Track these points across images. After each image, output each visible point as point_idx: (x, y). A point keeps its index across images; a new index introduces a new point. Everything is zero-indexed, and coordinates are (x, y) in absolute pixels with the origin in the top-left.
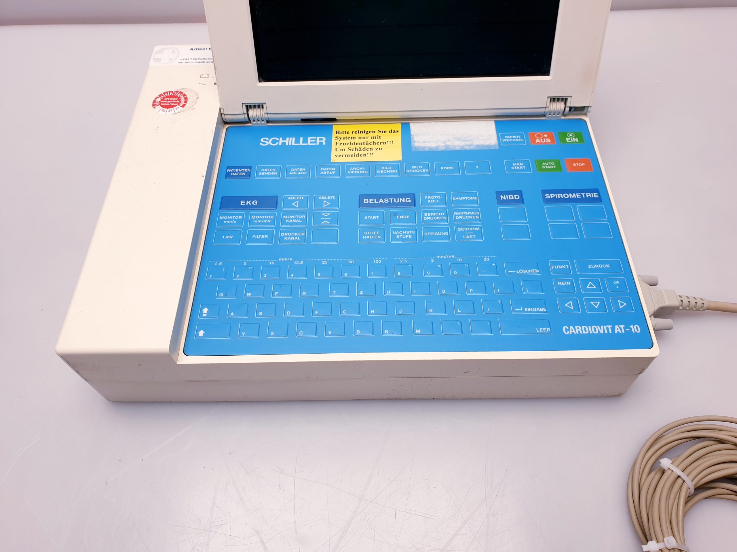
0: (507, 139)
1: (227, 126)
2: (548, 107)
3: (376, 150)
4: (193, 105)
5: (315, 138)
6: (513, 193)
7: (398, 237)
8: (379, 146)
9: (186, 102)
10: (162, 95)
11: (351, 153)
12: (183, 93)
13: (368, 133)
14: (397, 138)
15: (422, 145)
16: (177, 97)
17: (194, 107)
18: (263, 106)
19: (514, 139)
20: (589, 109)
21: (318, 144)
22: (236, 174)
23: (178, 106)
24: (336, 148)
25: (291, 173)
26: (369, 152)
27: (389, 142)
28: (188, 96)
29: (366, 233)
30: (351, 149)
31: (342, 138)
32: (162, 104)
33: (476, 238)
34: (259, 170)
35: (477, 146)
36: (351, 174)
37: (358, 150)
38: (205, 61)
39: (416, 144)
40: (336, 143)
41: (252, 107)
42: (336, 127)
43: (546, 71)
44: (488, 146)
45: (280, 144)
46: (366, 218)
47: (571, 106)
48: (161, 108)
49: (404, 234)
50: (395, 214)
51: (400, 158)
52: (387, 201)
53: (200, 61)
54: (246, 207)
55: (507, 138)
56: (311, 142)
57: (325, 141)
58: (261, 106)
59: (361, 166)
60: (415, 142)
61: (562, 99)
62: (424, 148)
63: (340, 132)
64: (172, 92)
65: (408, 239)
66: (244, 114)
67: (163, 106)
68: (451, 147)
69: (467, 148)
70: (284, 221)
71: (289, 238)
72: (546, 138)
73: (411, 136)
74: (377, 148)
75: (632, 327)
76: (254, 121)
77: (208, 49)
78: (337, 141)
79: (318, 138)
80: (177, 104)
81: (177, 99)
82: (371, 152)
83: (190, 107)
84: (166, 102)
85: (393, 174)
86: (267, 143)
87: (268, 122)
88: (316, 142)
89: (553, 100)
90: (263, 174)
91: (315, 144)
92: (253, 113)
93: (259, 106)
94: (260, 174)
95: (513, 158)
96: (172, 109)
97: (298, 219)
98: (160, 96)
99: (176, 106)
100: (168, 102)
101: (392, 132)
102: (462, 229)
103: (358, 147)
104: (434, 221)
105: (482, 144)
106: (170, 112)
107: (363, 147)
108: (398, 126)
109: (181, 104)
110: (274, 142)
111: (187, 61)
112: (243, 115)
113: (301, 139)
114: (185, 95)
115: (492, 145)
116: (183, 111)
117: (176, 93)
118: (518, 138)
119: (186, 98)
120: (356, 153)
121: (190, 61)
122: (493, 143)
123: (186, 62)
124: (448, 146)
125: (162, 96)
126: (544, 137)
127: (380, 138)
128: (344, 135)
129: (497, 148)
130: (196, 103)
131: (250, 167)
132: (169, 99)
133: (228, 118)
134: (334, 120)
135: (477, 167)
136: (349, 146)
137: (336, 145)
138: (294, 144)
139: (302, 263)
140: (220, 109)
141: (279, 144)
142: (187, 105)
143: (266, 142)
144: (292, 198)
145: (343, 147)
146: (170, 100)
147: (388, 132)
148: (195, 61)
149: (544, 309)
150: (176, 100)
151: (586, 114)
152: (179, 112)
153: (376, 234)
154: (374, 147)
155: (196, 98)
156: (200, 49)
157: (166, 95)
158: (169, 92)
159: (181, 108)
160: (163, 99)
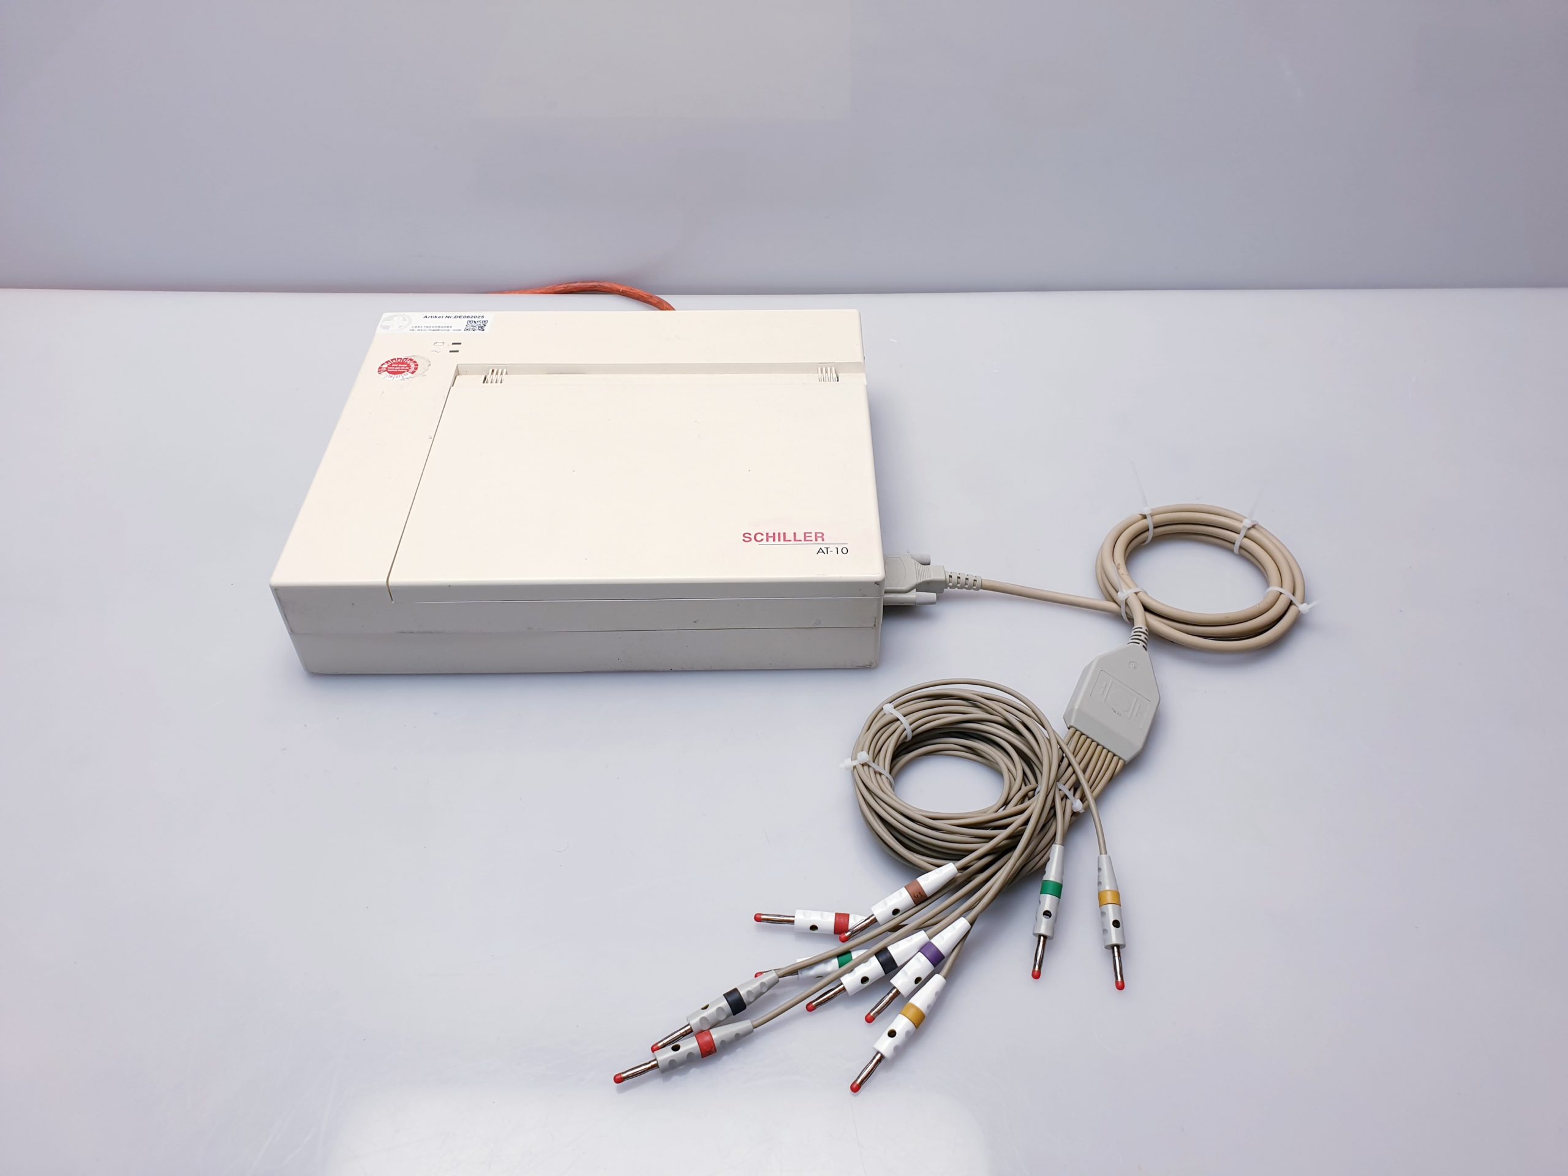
4: (424, 372)
9: (416, 369)
10: (389, 361)
12: (413, 360)
16: (406, 363)
17: (424, 374)
28: (418, 363)
38: (440, 328)
48: (388, 374)
53: (435, 329)
64: (401, 359)
67: (389, 372)
77: (444, 317)
80: (406, 371)
81: (406, 365)
83: (421, 374)
84: (393, 368)
96: (400, 375)
98: (387, 362)
99: (404, 372)
100: (397, 368)
106: (397, 378)
109: (411, 371)
111: (419, 328)
114: (415, 362)
116: (412, 378)
117: (405, 360)
119: (417, 365)
121: (423, 329)
123: (419, 330)
125: (389, 363)
130: (427, 370)
132: (397, 365)
142: (417, 372)
148: (429, 329)
150: (405, 367)
152: (407, 378)
155: (428, 365)
156: (436, 317)
157: (394, 361)
158: (398, 359)
159: (410, 375)
160: (391, 366)
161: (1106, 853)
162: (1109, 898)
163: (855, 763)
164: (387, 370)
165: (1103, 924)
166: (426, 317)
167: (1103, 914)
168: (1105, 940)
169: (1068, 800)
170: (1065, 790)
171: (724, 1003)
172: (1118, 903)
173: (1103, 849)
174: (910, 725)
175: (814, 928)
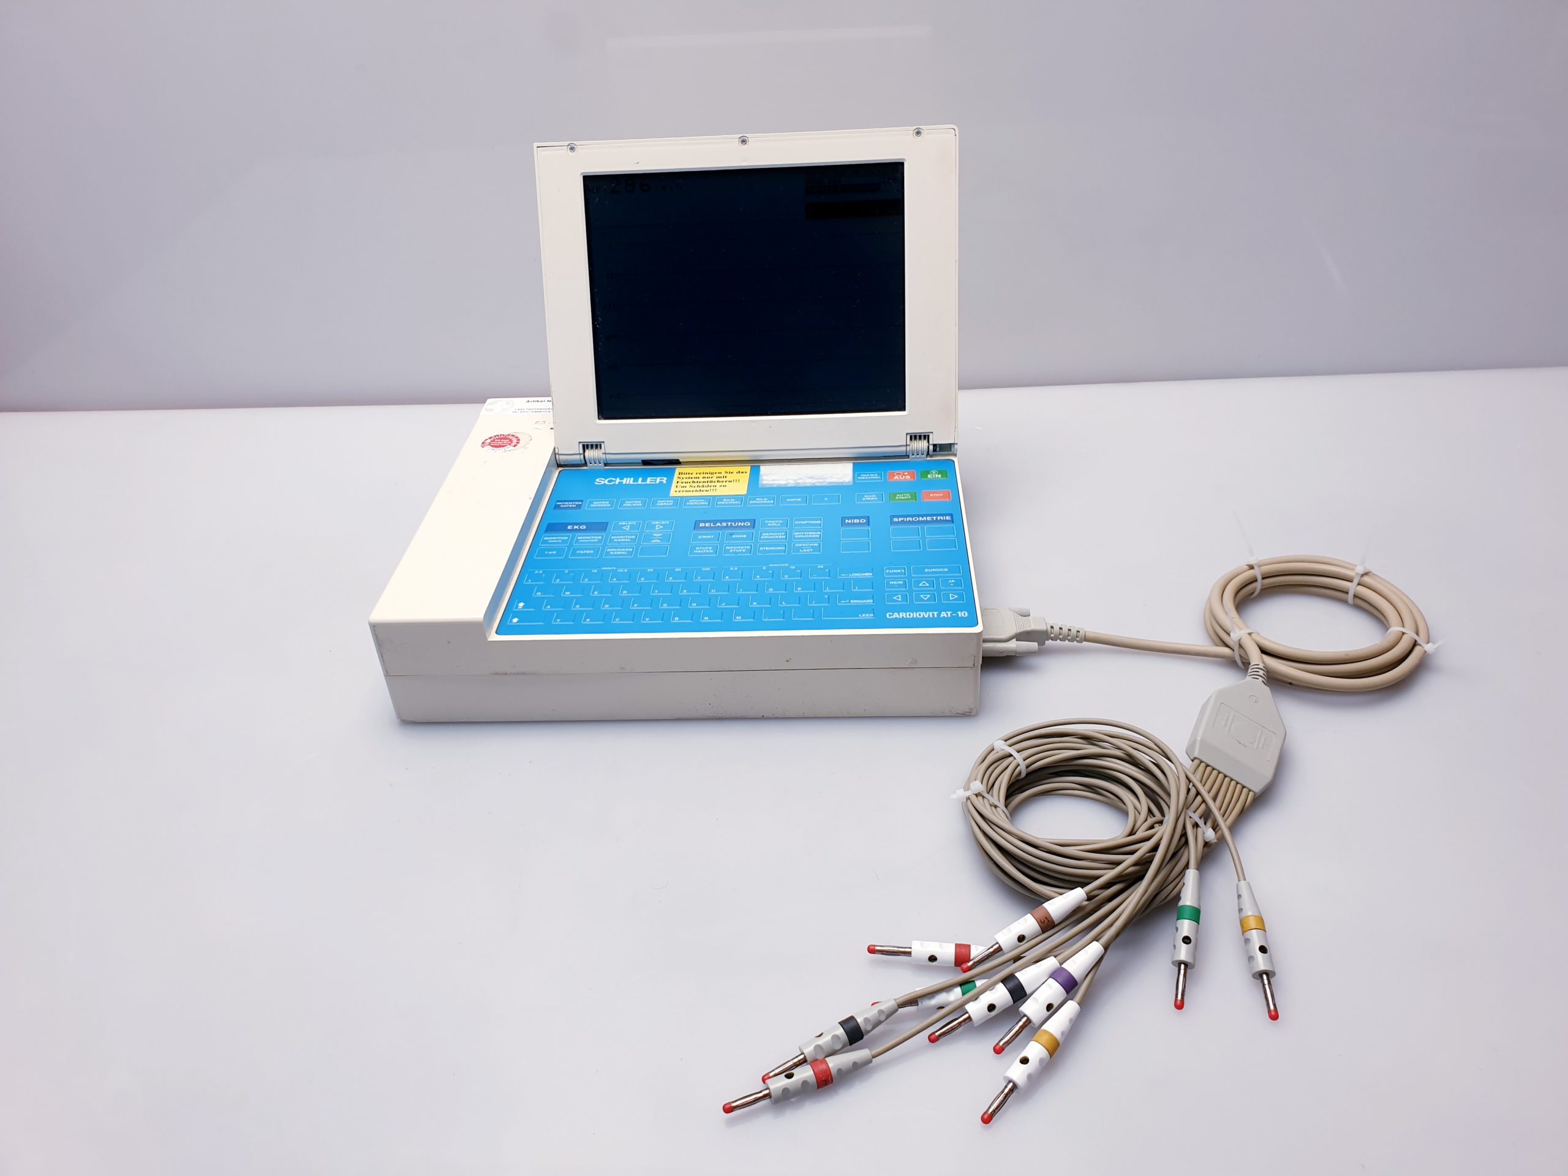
0: (863, 477)
1: (560, 469)
2: (909, 445)
4: (525, 445)
5: (656, 476)
6: (859, 518)
7: (731, 551)
8: (724, 484)
9: (518, 443)
11: (692, 489)
12: (515, 436)
13: (714, 473)
14: (745, 478)
15: (771, 482)
16: (509, 439)
17: (526, 447)
18: (601, 445)
19: (871, 477)
20: (956, 446)
22: (565, 506)
23: (509, 446)
24: (677, 486)
25: (625, 505)
26: (712, 488)
27: (735, 481)
28: (520, 438)
29: (697, 548)
30: (693, 486)
31: (685, 478)
33: (813, 551)
34: (591, 502)
35: (830, 483)
36: (689, 505)
37: (701, 487)
38: (542, 410)
39: (764, 482)
41: (590, 446)
42: (678, 469)
44: (841, 483)
45: (617, 483)
46: (700, 537)
47: (935, 444)
48: (490, 447)
49: (738, 549)
50: (732, 534)
51: (745, 492)
52: (724, 524)
53: (537, 410)
54: (572, 530)
56: (650, 481)
57: (665, 479)
58: (599, 446)
59: (701, 499)
60: (763, 480)
61: (925, 436)
62: (772, 484)
63: (683, 472)
64: (504, 435)
65: (742, 552)
66: (580, 454)
67: (492, 446)
68: (801, 483)
69: (819, 484)
70: (611, 541)
71: (616, 553)
73: (760, 476)
74: (721, 486)
75: (959, 613)
76: (591, 463)
77: (546, 401)
78: (679, 480)
79: (659, 478)
82: (715, 488)
83: (522, 447)
84: (496, 443)
85: (736, 504)
86: (603, 482)
87: (606, 465)
88: (656, 482)
89: (914, 437)
90: (595, 506)
91: (654, 483)
92: (590, 453)
93: (597, 446)
94: (592, 505)
95: (866, 492)
96: (502, 448)
97: (628, 538)
98: (490, 438)
99: (507, 445)
100: (499, 443)
101: (740, 472)
102: (800, 545)
103: (701, 484)
104: (772, 539)
105: (836, 481)
106: (500, 450)
107: (706, 484)
108: (747, 469)
109: (513, 444)
110: (610, 481)
112: (579, 456)
113: (640, 479)
114: (517, 437)
115: (845, 482)
116: (514, 450)
117: (507, 436)
118: (876, 476)
119: (518, 440)
120: (699, 489)
121: (526, 411)
122: (847, 480)
123: (522, 412)
124: (799, 483)
125: (493, 438)
126: (905, 475)
127: (726, 477)
128: (688, 476)
129: (852, 484)
130: (528, 444)
131: (582, 501)
132: (499, 440)
133: (562, 459)
134: (677, 462)
135: (826, 499)
136: (691, 484)
137: (677, 483)
138: (631, 483)
139: (626, 571)
140: (554, 449)
141: (615, 483)
142: (519, 445)
143: (601, 481)
144: (624, 523)
145: (684, 485)
147: (735, 472)
148: (530, 411)
149: (871, 601)
150: (507, 442)
151: (955, 455)
152: (510, 450)
153: (708, 549)
154: (718, 484)
155: (529, 440)
156: (538, 401)
157: (497, 437)
158: (501, 435)
159: (512, 448)
160: (494, 441)
161: (1245, 880)
162: (1252, 923)
163: (968, 793)
164: (490, 444)
165: (1247, 951)
166: (529, 401)
167: (1247, 941)
168: (1251, 968)
169: (1199, 829)
170: (1196, 817)
171: (840, 1031)
172: (1262, 927)
173: (1241, 875)
174: (1024, 760)
175: (933, 959)
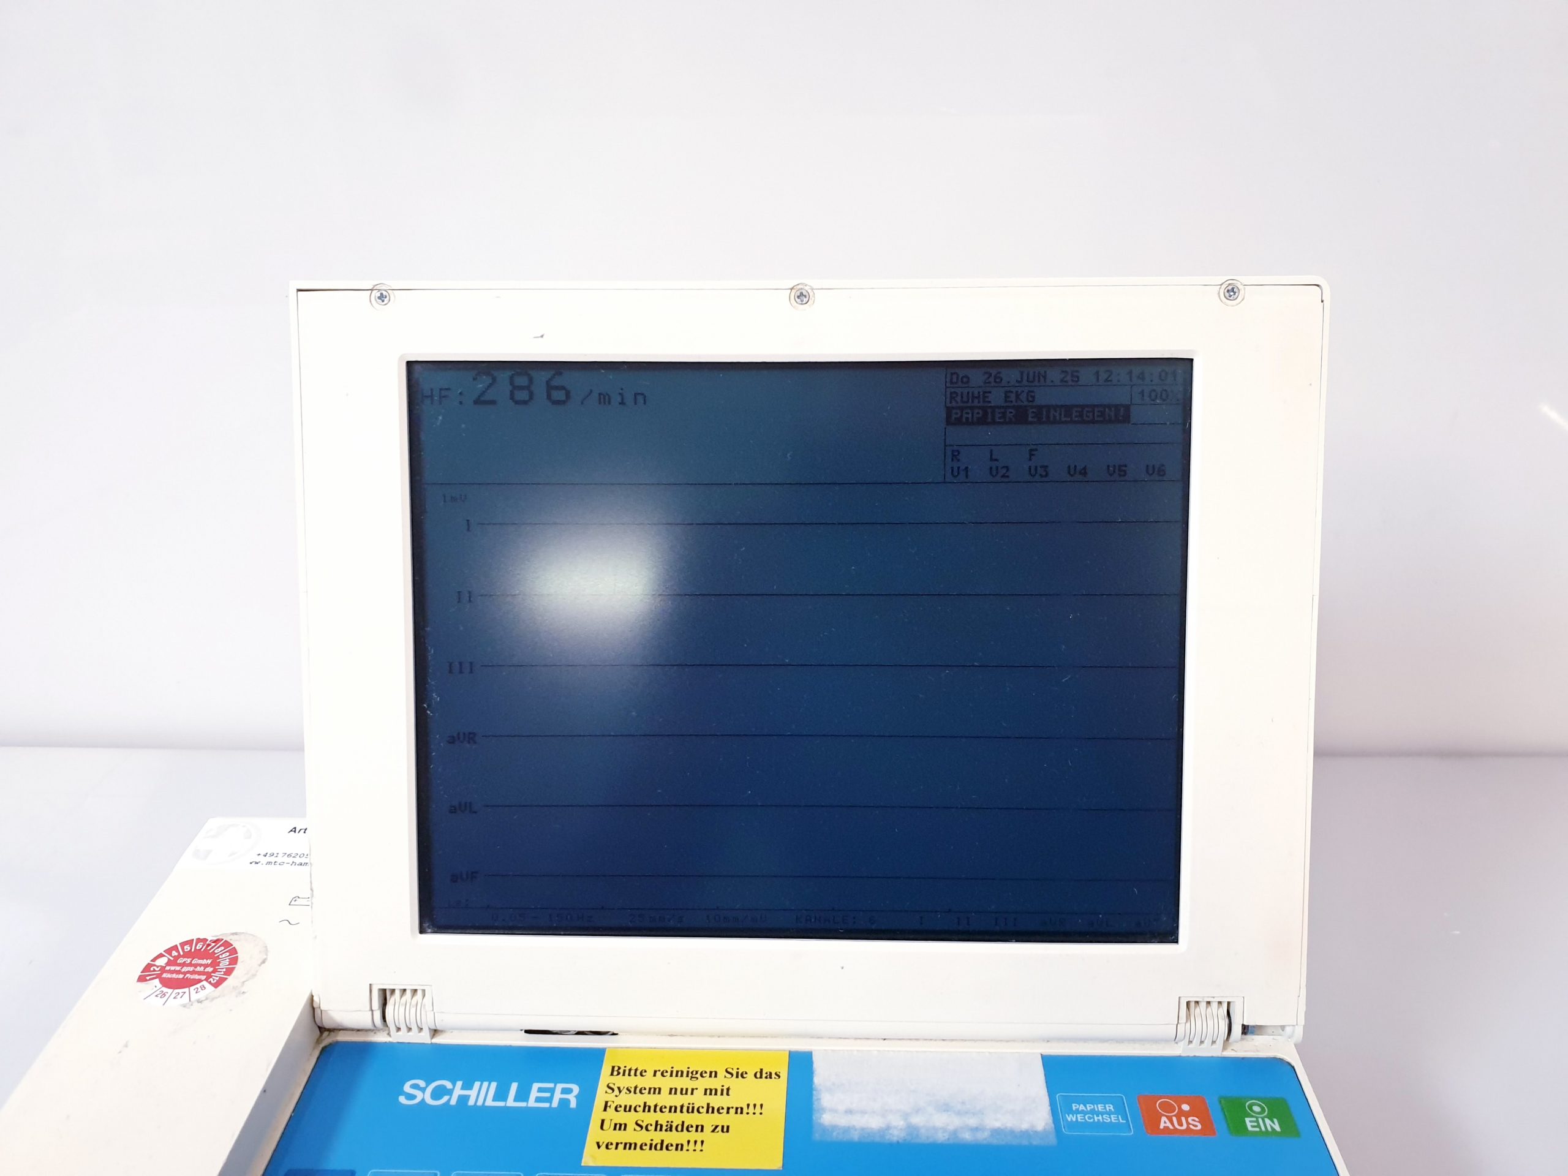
0: (1079, 1114)
1: (327, 1040)
2: (1183, 1024)
3: (713, 1131)
4: (244, 982)
5: (551, 1085)
8: (721, 1119)
9: (229, 972)
10: (174, 949)
11: (641, 1137)
12: (232, 945)
13: (698, 1076)
14: (775, 1097)
15: (843, 1121)
16: (212, 956)
17: (243, 990)
18: (425, 991)
19: (1098, 1113)
21: (555, 1104)
23: (204, 983)
24: (603, 1121)
26: (693, 1136)
27: (751, 1107)
28: (239, 954)
30: (644, 1125)
31: (625, 1090)
32: (164, 975)
35: (996, 1132)
37: (664, 1128)
39: (827, 1119)
40: (606, 1103)
41: (398, 993)
43: (1168, 933)
44: (1025, 1134)
45: (453, 1102)
47: (1245, 1023)
48: (159, 986)
51: (776, 1162)
55: (1077, 1112)
56: (538, 1100)
57: (575, 1096)
58: (421, 991)
60: (824, 1109)
61: (1220, 1003)
62: (847, 1130)
63: (621, 1071)
64: (204, 941)
66: (373, 1011)
67: (164, 982)
68: (923, 1131)
69: (967, 1136)
72: (1187, 1115)
73: (814, 1092)
74: (717, 1127)
76: (401, 1028)
78: (610, 1097)
79: (559, 1087)
80: (203, 977)
81: (209, 962)
82: (699, 1136)
83: (234, 988)
84: (178, 968)
86: (420, 1097)
87: (436, 1032)
88: (549, 1100)
89: (1196, 1004)
91: (547, 1105)
92: (397, 1007)
93: (414, 991)
96: (186, 990)
98: (169, 951)
99: (200, 981)
100: (185, 969)
101: (764, 1075)
103: (664, 1118)
105: (1009, 1125)
106: (178, 999)
107: (677, 1118)
109: (216, 977)
110: (437, 1093)
111: (273, 859)
112: (371, 1013)
113: (513, 1088)
114: (233, 952)
115: (1036, 1132)
116: (213, 999)
117: (213, 944)
118: (1110, 1113)
119: (234, 961)
120: (657, 1137)
121: (279, 859)
122: (1040, 1126)
123: (269, 863)
125: (174, 953)
126: (1181, 1113)
127: (728, 1094)
129: (1052, 1140)
130: (253, 976)
132: (188, 961)
133: (329, 1019)
134: (609, 1035)
136: (640, 1116)
137: (605, 1110)
138: (490, 1102)
140: (312, 996)
141: (449, 1100)
142: (231, 981)
143: (417, 1092)
145: (622, 1117)
146: (190, 965)
147: (750, 1076)
148: (291, 860)
150: (206, 966)
152: (199, 1001)
154: (708, 1120)
155: (260, 961)
157: (186, 949)
158: (197, 942)
159: (209, 991)
160: (174, 963)
164: (160, 974)
166: (294, 830)
